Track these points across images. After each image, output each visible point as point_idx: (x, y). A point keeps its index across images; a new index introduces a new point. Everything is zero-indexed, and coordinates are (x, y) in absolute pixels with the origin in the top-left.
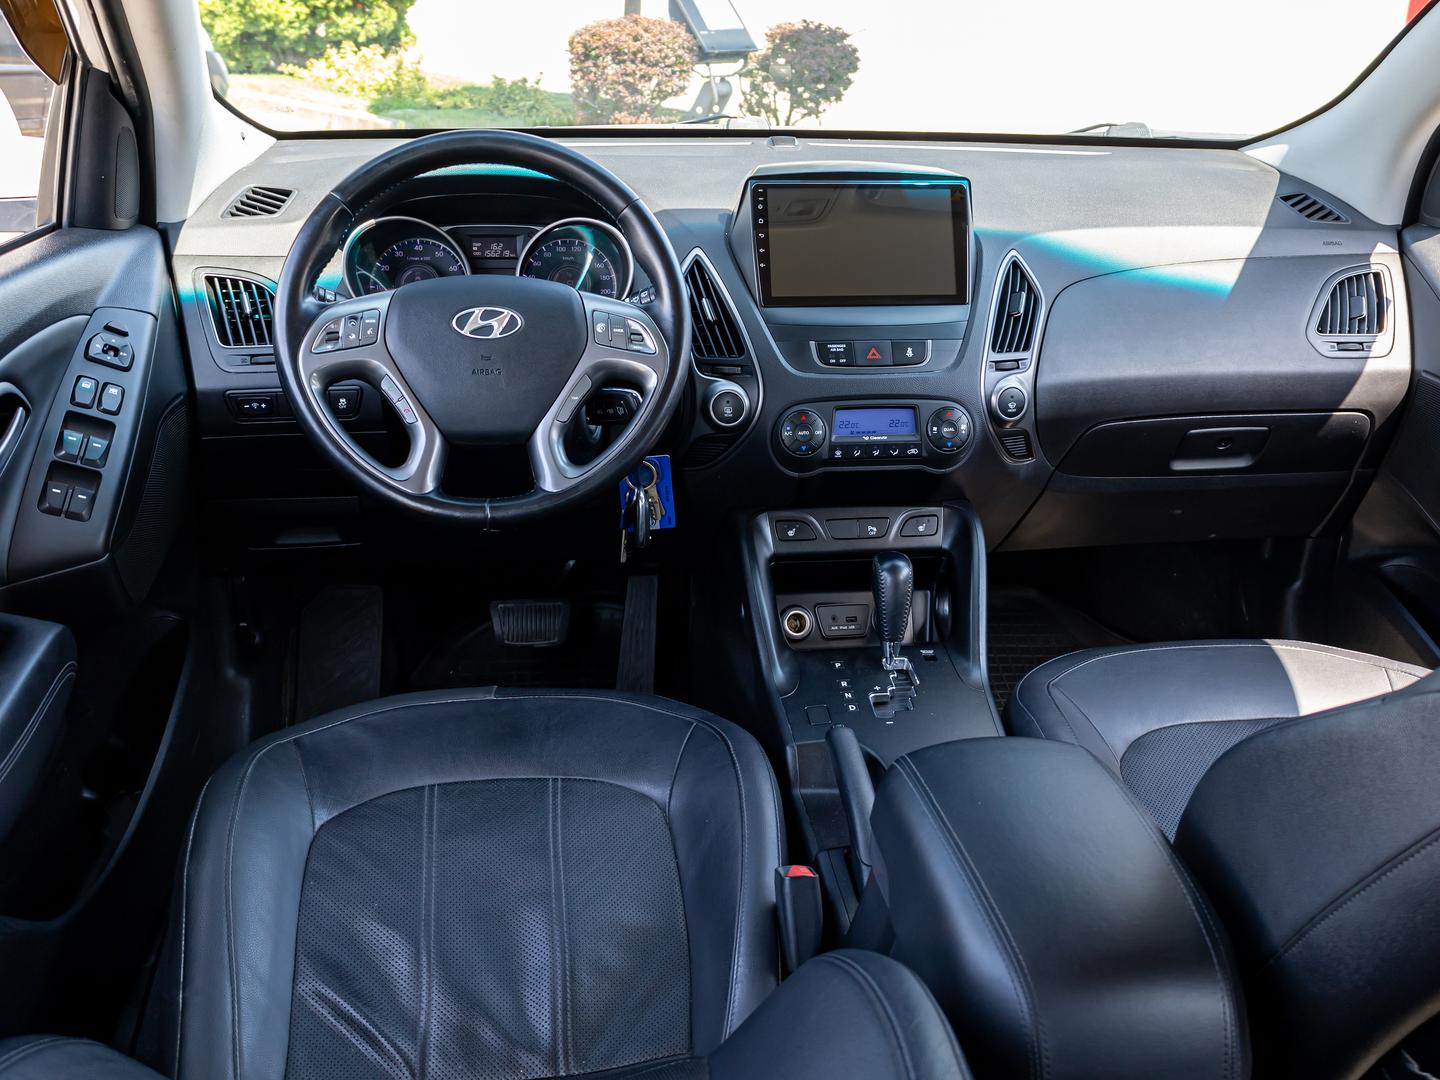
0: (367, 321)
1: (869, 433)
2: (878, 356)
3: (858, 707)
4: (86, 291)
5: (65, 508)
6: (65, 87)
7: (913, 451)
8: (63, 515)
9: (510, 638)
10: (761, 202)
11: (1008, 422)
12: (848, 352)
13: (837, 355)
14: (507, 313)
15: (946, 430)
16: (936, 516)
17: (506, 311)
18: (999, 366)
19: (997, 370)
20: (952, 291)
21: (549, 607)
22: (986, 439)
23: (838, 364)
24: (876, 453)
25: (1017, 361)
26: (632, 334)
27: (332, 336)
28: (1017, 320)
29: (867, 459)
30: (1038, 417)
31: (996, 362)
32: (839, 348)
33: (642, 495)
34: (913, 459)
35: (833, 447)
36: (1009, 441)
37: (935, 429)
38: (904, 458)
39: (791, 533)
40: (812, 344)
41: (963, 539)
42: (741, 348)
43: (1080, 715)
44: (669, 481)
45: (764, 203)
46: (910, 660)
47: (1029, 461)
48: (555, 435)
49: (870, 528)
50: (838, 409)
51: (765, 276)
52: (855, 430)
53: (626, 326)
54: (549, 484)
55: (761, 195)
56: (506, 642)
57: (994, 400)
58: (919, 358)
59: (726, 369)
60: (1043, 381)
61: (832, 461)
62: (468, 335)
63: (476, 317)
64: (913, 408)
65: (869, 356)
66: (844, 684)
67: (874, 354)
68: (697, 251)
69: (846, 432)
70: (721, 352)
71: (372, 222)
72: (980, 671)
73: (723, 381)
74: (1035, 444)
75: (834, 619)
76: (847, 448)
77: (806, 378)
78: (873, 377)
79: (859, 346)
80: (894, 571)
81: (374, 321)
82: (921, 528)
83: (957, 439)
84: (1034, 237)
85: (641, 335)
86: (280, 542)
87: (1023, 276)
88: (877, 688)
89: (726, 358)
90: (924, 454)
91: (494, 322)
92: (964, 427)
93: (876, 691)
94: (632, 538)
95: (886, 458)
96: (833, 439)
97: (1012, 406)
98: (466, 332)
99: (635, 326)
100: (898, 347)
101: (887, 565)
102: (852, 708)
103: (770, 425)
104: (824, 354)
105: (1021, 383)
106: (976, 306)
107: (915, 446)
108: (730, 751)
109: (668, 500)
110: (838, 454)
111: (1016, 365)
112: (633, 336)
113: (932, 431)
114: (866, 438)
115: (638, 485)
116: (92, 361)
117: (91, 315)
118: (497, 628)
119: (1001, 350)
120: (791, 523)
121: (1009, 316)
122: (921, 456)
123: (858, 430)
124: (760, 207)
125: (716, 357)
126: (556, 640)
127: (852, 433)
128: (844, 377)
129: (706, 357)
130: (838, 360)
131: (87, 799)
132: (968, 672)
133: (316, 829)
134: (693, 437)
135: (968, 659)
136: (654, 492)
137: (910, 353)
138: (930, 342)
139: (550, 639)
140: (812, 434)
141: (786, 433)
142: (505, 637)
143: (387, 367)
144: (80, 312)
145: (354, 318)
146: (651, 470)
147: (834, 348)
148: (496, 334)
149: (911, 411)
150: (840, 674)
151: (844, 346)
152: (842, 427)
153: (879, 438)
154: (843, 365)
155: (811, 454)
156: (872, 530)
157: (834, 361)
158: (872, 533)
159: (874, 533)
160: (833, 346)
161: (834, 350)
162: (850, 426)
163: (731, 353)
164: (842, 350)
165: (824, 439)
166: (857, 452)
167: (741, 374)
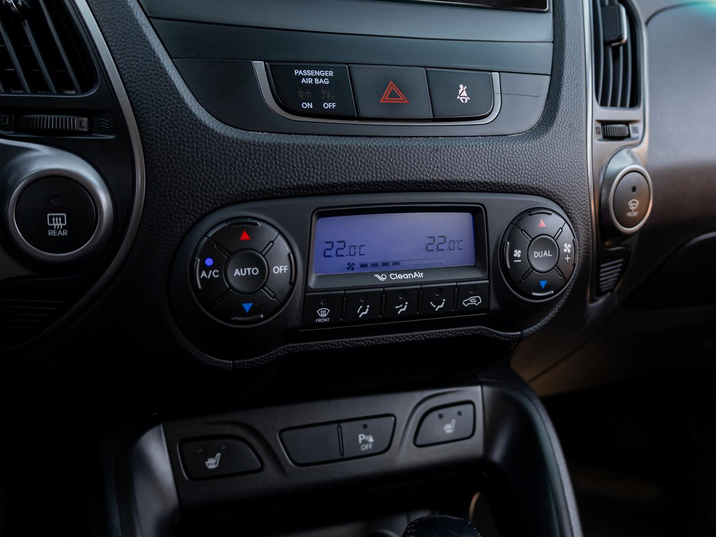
7: (473, 301)
13: (315, 93)
15: (536, 254)
16: (471, 403)
18: (608, 131)
19: (606, 138)
23: (319, 113)
24: (402, 309)
25: (627, 123)
28: (616, 52)
29: (383, 322)
31: (604, 123)
32: (322, 77)
34: (473, 317)
35: (312, 300)
37: (517, 253)
38: (456, 317)
39: (212, 463)
40: (259, 66)
49: (361, 437)
52: (357, 260)
58: (479, 108)
59: (51, 121)
61: (309, 331)
65: (384, 98)
67: (393, 95)
69: (338, 265)
70: (37, 83)
73: (42, 150)
77: (246, 143)
78: (393, 143)
79: (360, 74)
83: (556, 273)
90: (494, 305)
92: (568, 249)
95: (421, 317)
96: (312, 283)
97: (632, 205)
104: (286, 88)
107: (478, 289)
110: (323, 314)
111: (627, 131)
113: (512, 258)
114: (381, 278)
120: (212, 443)
122: (487, 310)
123: (363, 260)
125: (26, 93)
127: (351, 266)
130: (318, 103)
137: (463, 96)
138: (496, 75)
140: (264, 271)
147: (309, 76)
149: (468, 217)
151: (331, 74)
152: (328, 253)
153: (408, 276)
154: (329, 115)
155: (261, 320)
156: (365, 442)
157: (309, 105)
158: (366, 447)
159: (371, 446)
160: (306, 73)
161: (310, 81)
162: (345, 252)
163: (63, 83)
164: (326, 82)
165: (292, 284)
166: (363, 310)
167: (89, 133)
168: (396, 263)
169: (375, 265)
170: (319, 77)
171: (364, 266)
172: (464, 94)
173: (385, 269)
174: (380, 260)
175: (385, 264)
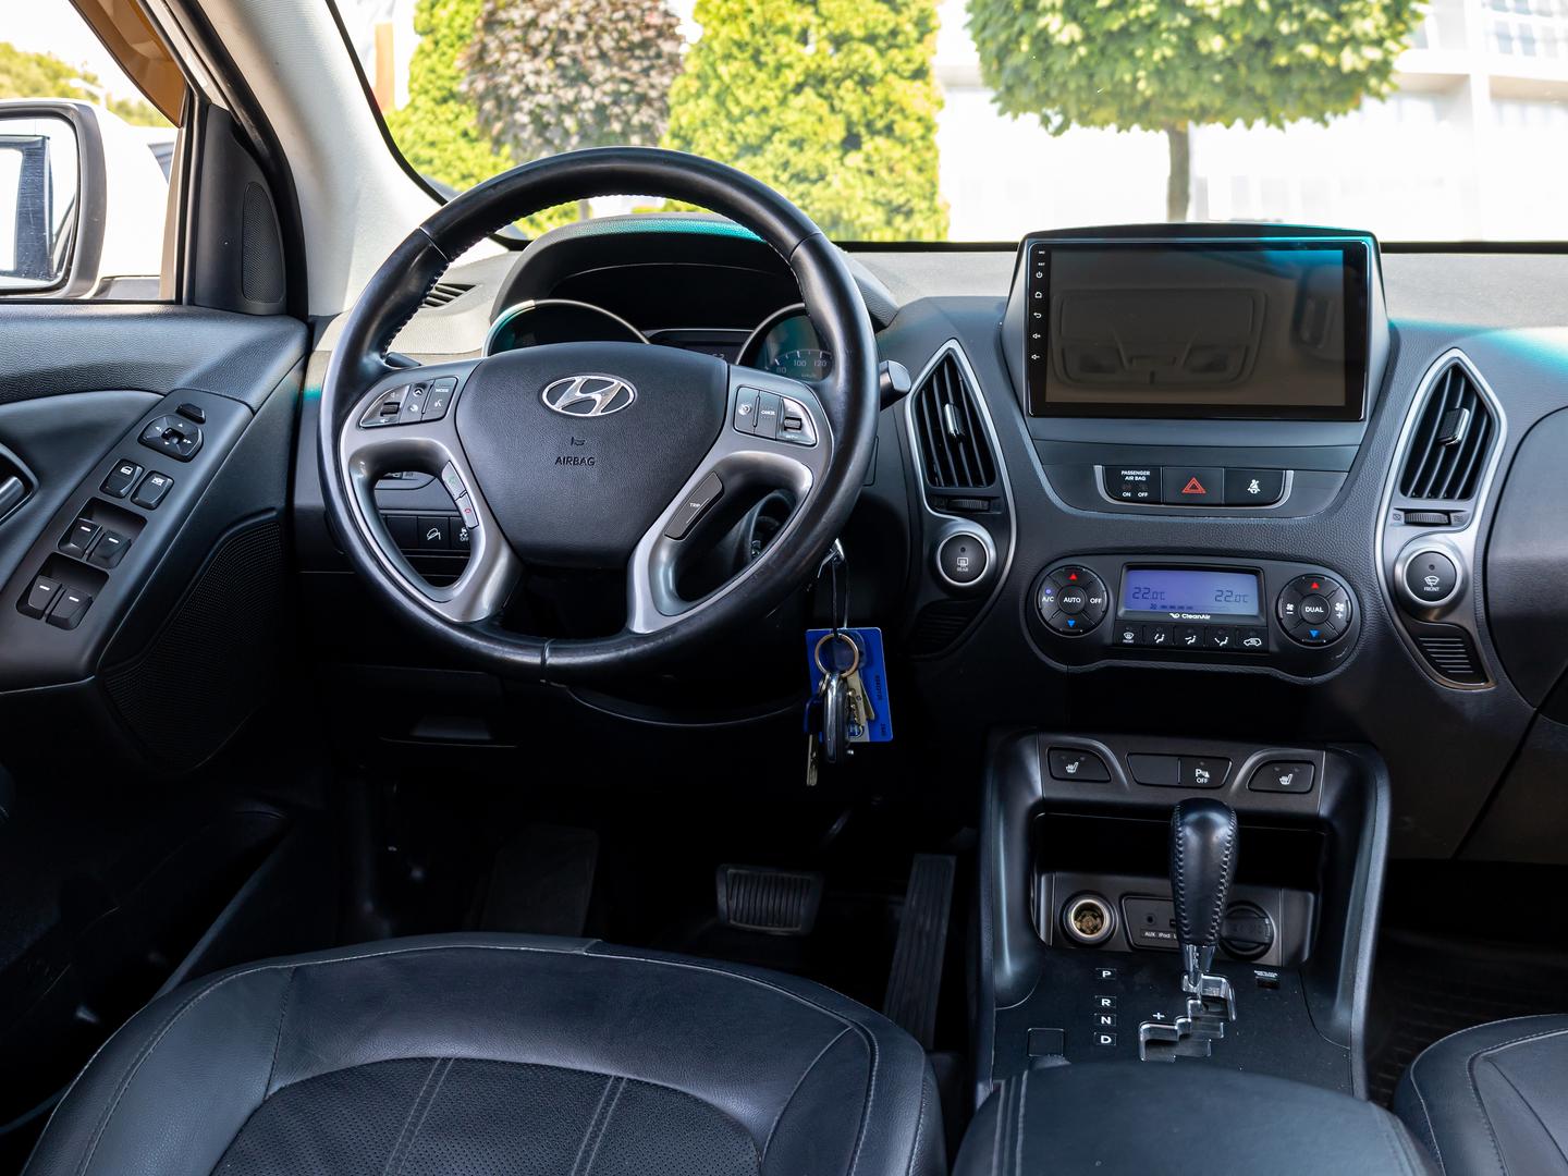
0: (437, 390)
1: (1181, 610)
2: (1201, 490)
3: (1118, 1040)
4: (163, 365)
5: (47, 612)
6: (184, 130)
7: (1253, 642)
8: (44, 618)
9: (738, 919)
10: (1040, 269)
11: (1429, 609)
12: (1151, 483)
13: (1134, 486)
14: (618, 383)
15: (1308, 609)
16: (1311, 763)
17: (616, 382)
18: (1412, 518)
19: (1408, 523)
20: (1338, 399)
21: (796, 879)
22: (1386, 634)
23: (1135, 499)
24: (1191, 641)
25: (1447, 513)
26: (787, 418)
27: (392, 409)
28: (1452, 450)
29: (1175, 650)
30: (1491, 610)
31: (1407, 511)
32: (1141, 475)
33: (834, 683)
34: (1253, 656)
35: (1122, 625)
36: (1432, 644)
37: (1290, 607)
38: (1238, 654)
39: (1071, 769)
40: (1098, 469)
41: (1354, 804)
42: (991, 473)
43: (1531, 1119)
44: (881, 668)
45: (1047, 271)
46: (1233, 983)
47: (1480, 688)
48: (664, 555)
49: (1198, 772)
50: (1132, 567)
51: (1037, 373)
52: (1159, 603)
53: (782, 406)
54: (639, 625)
55: (1041, 258)
56: (732, 922)
57: (1400, 572)
58: (1270, 496)
59: (967, 503)
60: (1502, 553)
61: (1119, 649)
62: (560, 410)
63: (577, 386)
64: (1254, 572)
65: (1187, 490)
66: (1106, 1002)
67: (1194, 487)
68: (953, 344)
69: (1142, 604)
70: (963, 482)
71: (530, 303)
72: (1354, 1012)
73: (960, 520)
74: (1487, 655)
75: (1150, 920)
76: (1143, 628)
77: (1083, 519)
78: (1190, 520)
79: (1169, 474)
80: (1204, 827)
81: (447, 391)
82: (1285, 781)
83: (1327, 627)
84: (1498, 334)
85: (800, 420)
86: (419, 732)
87: (1471, 389)
88: (1159, 1016)
89: (971, 490)
90: (1272, 648)
91: (596, 396)
92: (1340, 607)
93: (1155, 1021)
94: (821, 747)
95: (1206, 652)
96: (1121, 612)
97: (1431, 583)
98: (557, 407)
99: (793, 407)
100: (1237, 477)
101: (1192, 817)
102: (1105, 1040)
103: (1025, 584)
104: (1115, 483)
105: (1455, 549)
106: (1377, 423)
107: (1258, 633)
108: (871, 1071)
109: (880, 698)
110: (1129, 637)
111: (1447, 520)
112: (788, 422)
113: (1286, 610)
114: (1175, 616)
115: (832, 669)
116: (147, 446)
117: (165, 396)
118: (722, 899)
119: (1418, 493)
120: (1074, 752)
121: (1437, 444)
122: (1267, 652)
123: (1163, 603)
124: (1039, 275)
125: (956, 489)
126: (798, 929)
127: (1153, 606)
128: (1144, 518)
129: (943, 488)
130: (1134, 494)
131: (82, 1021)
132: (1328, 1014)
133: (271, 1093)
134: (920, 605)
135: (1332, 994)
136: (855, 681)
137: (1254, 487)
138: (1290, 474)
139: (791, 926)
140: (1087, 602)
141: (1047, 600)
142: (732, 916)
143: (451, 450)
144: (150, 388)
145: (422, 386)
146: (851, 648)
147: (1131, 475)
148: (596, 412)
149: (1252, 578)
150: (1106, 988)
151: (1148, 473)
152: (1137, 595)
153: (1197, 617)
154: (1143, 501)
155: (1080, 633)
156: (1201, 776)
157: (1129, 494)
158: (1202, 780)
159: (1206, 781)
160: (1129, 473)
161: (1132, 478)
162: (1150, 596)
163: (977, 482)
164: (1144, 479)
165: (1106, 612)
166: (1160, 637)
167: (987, 511)
168: (1190, 608)
169: (1172, 607)
170: (1139, 476)
171: (1164, 607)
172: (1256, 486)
173: (1181, 611)
174: (1177, 604)
175: (1182, 608)
